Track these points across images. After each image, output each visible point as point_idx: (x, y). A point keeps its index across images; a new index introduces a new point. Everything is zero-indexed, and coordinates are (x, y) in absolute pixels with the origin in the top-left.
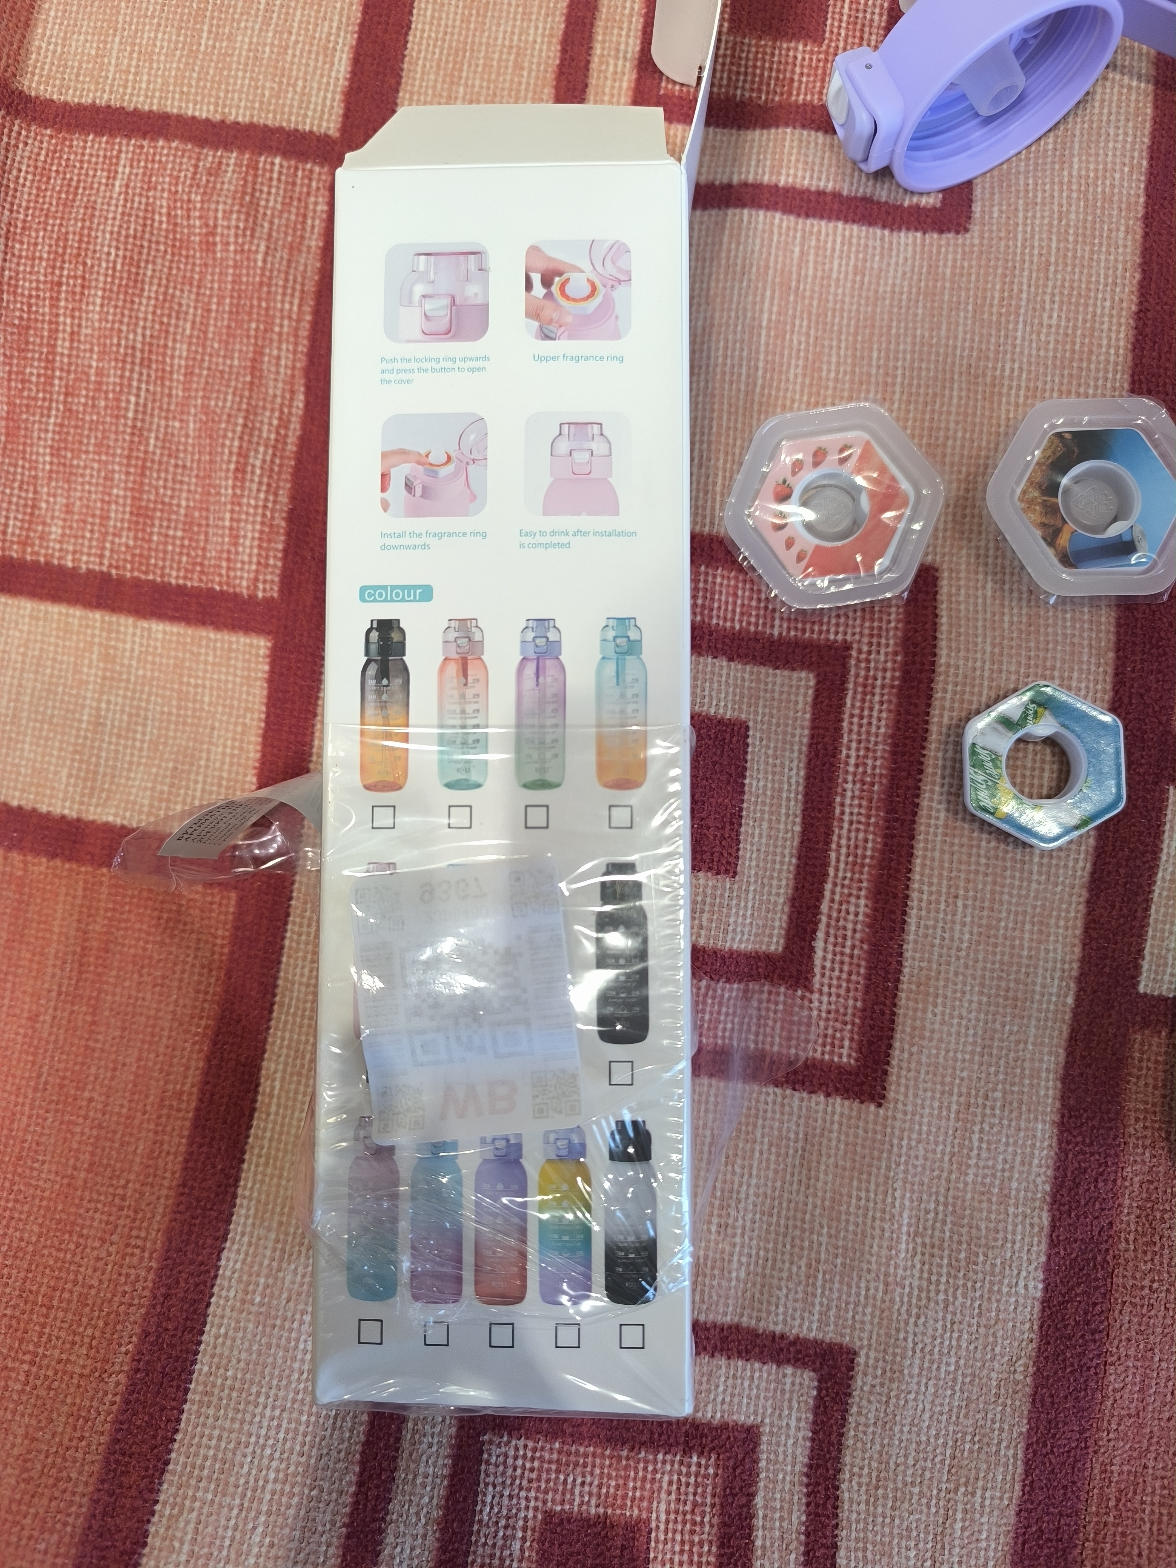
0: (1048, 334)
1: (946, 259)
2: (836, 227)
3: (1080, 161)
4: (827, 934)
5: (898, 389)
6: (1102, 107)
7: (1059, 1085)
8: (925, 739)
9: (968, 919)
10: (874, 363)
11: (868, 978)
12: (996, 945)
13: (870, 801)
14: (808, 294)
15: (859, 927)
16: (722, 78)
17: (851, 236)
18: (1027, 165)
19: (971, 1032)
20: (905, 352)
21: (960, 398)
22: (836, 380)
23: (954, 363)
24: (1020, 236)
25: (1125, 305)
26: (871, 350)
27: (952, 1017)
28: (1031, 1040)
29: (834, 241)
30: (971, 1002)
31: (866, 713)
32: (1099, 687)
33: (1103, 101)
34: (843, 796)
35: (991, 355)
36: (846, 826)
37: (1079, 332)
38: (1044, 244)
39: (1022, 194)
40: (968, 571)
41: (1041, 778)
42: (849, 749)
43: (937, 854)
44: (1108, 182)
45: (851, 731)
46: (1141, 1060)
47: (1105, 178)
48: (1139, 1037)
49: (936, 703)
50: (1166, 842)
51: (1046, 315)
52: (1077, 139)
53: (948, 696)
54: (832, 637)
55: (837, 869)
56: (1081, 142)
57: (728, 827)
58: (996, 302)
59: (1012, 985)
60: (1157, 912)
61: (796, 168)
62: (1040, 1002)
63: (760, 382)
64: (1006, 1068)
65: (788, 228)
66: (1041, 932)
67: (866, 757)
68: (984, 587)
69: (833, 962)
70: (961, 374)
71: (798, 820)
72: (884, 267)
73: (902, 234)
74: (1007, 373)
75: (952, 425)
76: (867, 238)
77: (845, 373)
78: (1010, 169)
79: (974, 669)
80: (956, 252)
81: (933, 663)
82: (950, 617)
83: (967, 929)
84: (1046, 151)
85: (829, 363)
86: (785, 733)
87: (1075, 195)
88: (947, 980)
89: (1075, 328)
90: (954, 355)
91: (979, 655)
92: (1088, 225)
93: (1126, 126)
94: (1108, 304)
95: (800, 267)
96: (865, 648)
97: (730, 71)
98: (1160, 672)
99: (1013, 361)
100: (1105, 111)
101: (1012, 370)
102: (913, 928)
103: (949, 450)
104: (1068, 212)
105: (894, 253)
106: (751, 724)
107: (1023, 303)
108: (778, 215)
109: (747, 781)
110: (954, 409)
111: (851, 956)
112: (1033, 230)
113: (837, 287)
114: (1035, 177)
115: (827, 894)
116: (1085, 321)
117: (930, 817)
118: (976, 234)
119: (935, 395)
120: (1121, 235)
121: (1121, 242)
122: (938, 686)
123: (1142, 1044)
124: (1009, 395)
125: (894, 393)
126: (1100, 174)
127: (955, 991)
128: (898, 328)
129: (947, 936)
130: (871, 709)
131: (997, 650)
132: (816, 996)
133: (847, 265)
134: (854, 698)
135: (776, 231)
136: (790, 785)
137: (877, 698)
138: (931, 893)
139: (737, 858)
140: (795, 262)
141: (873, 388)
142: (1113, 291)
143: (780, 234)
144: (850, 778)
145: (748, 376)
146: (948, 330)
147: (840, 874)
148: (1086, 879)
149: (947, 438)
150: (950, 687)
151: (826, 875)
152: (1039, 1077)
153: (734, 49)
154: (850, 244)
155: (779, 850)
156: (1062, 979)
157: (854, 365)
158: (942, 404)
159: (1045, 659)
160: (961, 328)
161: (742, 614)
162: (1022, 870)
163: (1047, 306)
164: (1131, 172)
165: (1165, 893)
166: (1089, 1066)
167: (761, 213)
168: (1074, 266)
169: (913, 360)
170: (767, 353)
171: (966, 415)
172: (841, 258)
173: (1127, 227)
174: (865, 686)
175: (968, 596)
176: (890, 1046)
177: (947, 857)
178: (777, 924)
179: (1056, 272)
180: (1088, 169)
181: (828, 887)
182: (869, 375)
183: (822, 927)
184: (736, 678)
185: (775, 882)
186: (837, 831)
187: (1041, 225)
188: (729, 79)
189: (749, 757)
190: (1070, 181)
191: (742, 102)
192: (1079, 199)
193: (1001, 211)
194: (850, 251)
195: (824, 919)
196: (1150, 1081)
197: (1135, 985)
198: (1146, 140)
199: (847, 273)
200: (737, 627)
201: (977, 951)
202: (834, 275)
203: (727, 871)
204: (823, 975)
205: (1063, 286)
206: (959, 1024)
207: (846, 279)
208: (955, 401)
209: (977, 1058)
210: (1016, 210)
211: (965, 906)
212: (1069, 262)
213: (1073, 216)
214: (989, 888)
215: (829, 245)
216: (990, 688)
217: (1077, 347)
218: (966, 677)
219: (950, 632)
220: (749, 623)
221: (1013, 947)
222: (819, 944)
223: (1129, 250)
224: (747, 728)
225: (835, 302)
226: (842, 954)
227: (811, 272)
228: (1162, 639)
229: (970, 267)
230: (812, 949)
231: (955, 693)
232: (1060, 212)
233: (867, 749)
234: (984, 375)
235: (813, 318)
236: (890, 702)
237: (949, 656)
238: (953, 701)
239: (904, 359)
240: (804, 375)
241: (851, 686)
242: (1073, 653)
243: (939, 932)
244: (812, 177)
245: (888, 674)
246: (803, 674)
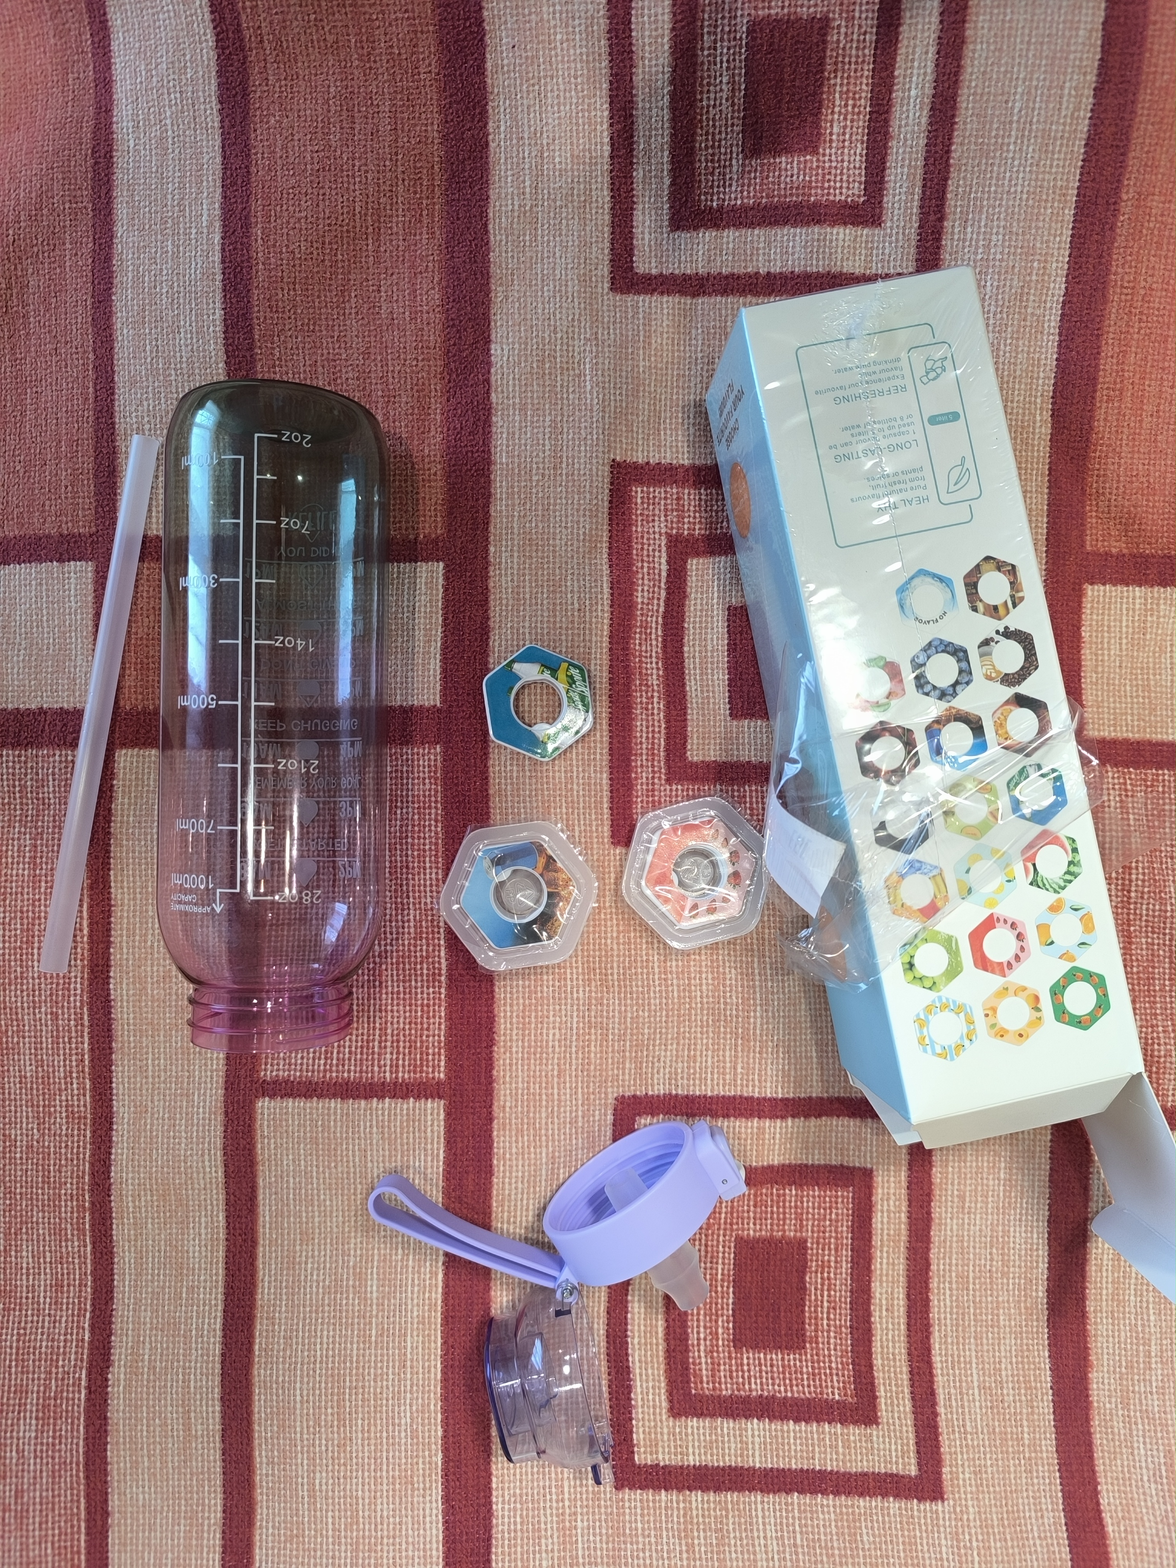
0: (554, 1022)
1: (630, 1074)
2: (712, 1091)
3: (541, 1159)
4: (660, 575)
5: (657, 970)
6: (528, 1204)
7: (492, 491)
8: (610, 719)
9: (569, 596)
10: (675, 988)
11: (630, 547)
12: (548, 580)
13: (640, 673)
14: (728, 1036)
15: (640, 582)
16: (808, 1202)
17: (700, 1086)
18: (576, 1155)
19: (558, 519)
20: (655, 998)
21: (612, 968)
22: (700, 972)
23: (619, 993)
24: (580, 1096)
25: (502, 1050)
26: (679, 996)
27: (572, 527)
28: (516, 519)
29: (712, 1080)
30: (561, 539)
31: (650, 735)
32: (497, 768)
33: (527, 1210)
34: (658, 675)
35: (594, 1001)
36: (654, 654)
37: (533, 1026)
38: (563, 1091)
39: (580, 1130)
40: (592, 843)
41: (530, 700)
42: (659, 708)
43: (594, 639)
44: (520, 1144)
45: (659, 721)
46: (436, 516)
47: (523, 1147)
48: (439, 532)
49: (606, 745)
50: (438, 668)
51: (557, 1037)
52: (544, 1178)
53: (598, 751)
54: (679, 787)
55: (657, 622)
56: (541, 1175)
57: (738, 642)
58: (593, 1044)
59: (534, 554)
60: (437, 618)
61: (746, 1133)
62: (513, 545)
63: (756, 965)
64: (531, 497)
65: (747, 1086)
66: (518, 593)
67: (647, 703)
68: (580, 832)
69: (654, 556)
70: (613, 986)
71: (686, 655)
72: (674, 1064)
73: (662, 1092)
74: (581, 989)
75: (615, 947)
76: (688, 1086)
77: (695, 978)
78: (588, 1153)
79: (584, 771)
80: (623, 1080)
81: (611, 773)
82: (602, 808)
83: (569, 589)
84: (564, 1167)
85: (707, 984)
86: (703, 715)
87: (543, 1132)
88: (578, 552)
89: (536, 1029)
90: (619, 999)
91: (581, 781)
92: (532, 1109)
93: (510, 1190)
94: (514, 1050)
95: (736, 1057)
96: (656, 781)
97: (802, 1208)
98: (456, 784)
99: (578, 999)
100: (525, 1202)
101: (578, 992)
102: (605, 585)
103: (615, 929)
104: (547, 1118)
105: (667, 1076)
106: (729, 718)
107: (574, 1044)
108: (756, 1095)
109: (727, 677)
110: (615, 959)
111: (642, 561)
112: (571, 1101)
113: (707, 1044)
114: (571, 1145)
115: (662, 604)
116: (529, 1035)
117: (601, 665)
118: (610, 1096)
119: (630, 968)
120: (508, 1104)
121: (508, 1098)
122: (606, 757)
123: (436, 527)
124: (577, 974)
125: (659, 967)
126: (526, 1150)
127: (572, 545)
128: (661, 1016)
129: (582, 582)
130: (647, 738)
131: (569, 786)
132: (663, 531)
133: (701, 1063)
134: (659, 745)
135: (757, 1083)
136: (695, 679)
137: (644, 746)
138: (596, 610)
139: (728, 620)
140: (740, 1060)
141: (674, 969)
142: (511, 1059)
143: (753, 1080)
144: (656, 688)
145: (765, 968)
146: (625, 1018)
147: (654, 619)
148: (491, 634)
149: (618, 937)
150: (598, 757)
151: (664, 618)
152: (507, 493)
153: (801, 1226)
154: (700, 1079)
155: (698, 631)
156: (500, 563)
157: (689, 985)
158: (624, 962)
159: (536, 784)
160: (617, 1020)
161: (745, 796)
162: (536, 634)
163: (557, 1043)
164: (504, 1154)
165: (434, 632)
166: (472, 507)
167: (769, 1095)
168: (540, 1076)
169: (648, 993)
170: (754, 986)
171: (606, 956)
172: (706, 1067)
173: (504, 1112)
174: (653, 754)
175: (591, 825)
176: (610, 502)
177: (587, 638)
178: (694, 578)
179: (553, 1070)
180: (535, 1153)
181: (662, 609)
182: (678, 978)
183: (664, 580)
184: (743, 750)
185: (699, 607)
186: (659, 650)
187: (565, 1106)
188: (802, 1202)
189: (727, 694)
190: (547, 1142)
191: (790, 1185)
192: (540, 1129)
193: (594, 1116)
194: (700, 1074)
195: (663, 585)
196: (428, 502)
197: (446, 566)
198: (495, 1180)
199: (701, 1056)
200: (747, 787)
201: (561, 574)
202: (710, 1053)
203: (736, 609)
204: (660, 546)
205: (547, 1059)
206: (567, 523)
207: (701, 1051)
208: (615, 965)
209: (552, 501)
210: (583, 1118)
211: (573, 604)
212: (544, 1079)
213: (544, 1115)
214: (558, 619)
215: (716, 1076)
216: (571, 760)
217: (533, 1014)
218: (589, 765)
219: (601, 797)
220: (739, 791)
221: (536, 581)
222: (664, 567)
223: (502, 1092)
224: (731, 715)
225: (707, 1032)
226: (649, 562)
227: (728, 1053)
228: (457, 808)
229: (613, 1070)
230: (668, 563)
231: (595, 753)
232: (552, 1117)
233: (647, 709)
234: (596, 986)
235: (722, 1018)
236: (636, 744)
237: (601, 779)
238: (595, 747)
239: (655, 992)
240: (724, 973)
241: (662, 754)
242: (518, 789)
243: (588, 585)
244: (734, 1128)
245: (639, 763)
246: (695, 758)
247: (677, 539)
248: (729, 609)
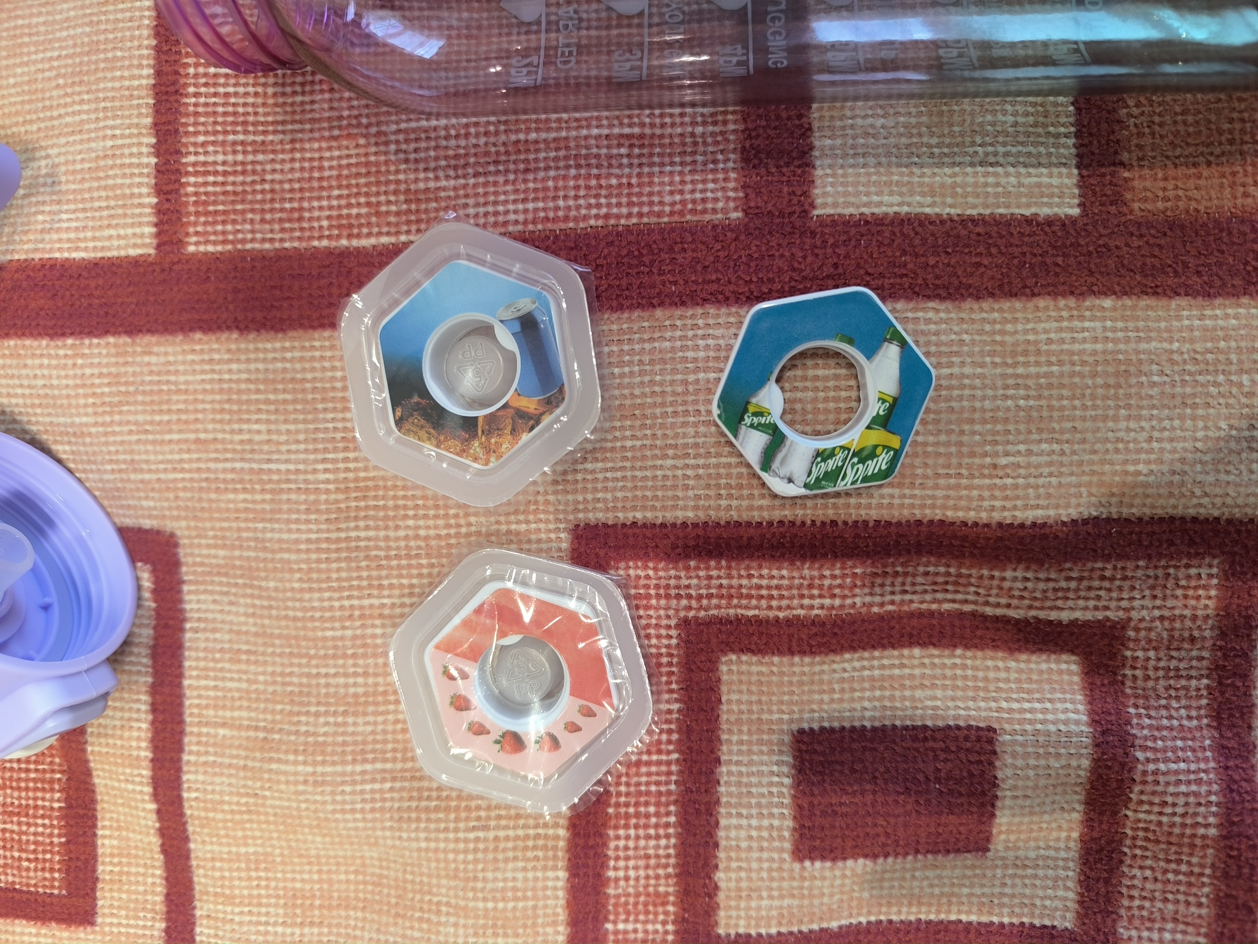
0: (278, 432)
1: (208, 556)
2: (190, 686)
3: (78, 415)
4: (1051, 608)
5: (366, 602)
6: (16, 396)
7: (1218, 301)
8: (792, 523)
9: (1022, 447)
10: (339, 633)
11: (1107, 558)
12: (1051, 408)
13: (876, 575)
14: (269, 717)
15: (1042, 575)
16: (44, 825)
17: (197, 668)
18: (92, 471)
19: (1167, 423)
20: (321, 600)
21: (367, 528)
22: (365, 674)
23: (328, 540)
24: (171, 476)
25: (233, 346)
26: (325, 639)
27: (1151, 451)
28: (1166, 345)
29: (207, 688)
30: (1128, 430)
31: (764, 592)
32: (701, 322)
33: (9, 395)
34: (871, 605)
35: (312, 497)
36: (908, 597)
37: (272, 397)
38: (176, 447)
39: (124, 476)
40: (575, 491)
41: (826, 379)
42: (812, 607)
43: (939, 493)
44: (97, 381)
45: (789, 607)
46: (1166, 199)
47: (92, 385)
48: (1136, 206)
49: (745, 516)
50: (884, 209)
51: (257, 438)
52: (54, 420)
53: (734, 503)
54: (674, 641)
55: (966, 601)
56: (57, 415)
57: (931, 744)
58: (248, 497)
59: (1100, 381)
60: (974, 207)
61: (130, 739)
62: (1115, 341)
63: (379, 766)
64: (1208, 372)
65: (199, 743)
66: (1025, 353)
67: (821, 587)
68: (593, 472)
69: (1087, 599)
70: (339, 530)
71: (906, 652)
72: (227, 627)
73: (188, 607)
74: (330, 476)
75: (402, 533)
76: (197, 649)
77: (355, 665)
78: (99, 489)
79: (698, 477)
80: (199, 546)
81: (695, 525)
82: (634, 508)
83: (1035, 448)
84: (73, 453)
85: (346, 686)
86: (801, 683)
87: (117, 418)
88: (1103, 462)
89: (267, 402)
90: (318, 540)
91: (679, 473)
92: (148, 399)
93: (33, 367)
94: (234, 366)
95: (240, 728)
96: (684, 602)
97: (35, 817)
98: (671, 249)
99: (315, 471)
100: (19, 391)
101: (326, 471)
102: (1040, 513)
103: (432, 532)
104: (136, 423)
105: (210, 616)
106: (795, 727)
107: (246, 466)
108: (185, 757)
109: (868, 724)
110: (382, 534)
111: (1081, 579)
112: (161, 462)
113: (256, 682)
114: (102, 463)
115: (999, 612)
116: (258, 391)
117: (891, 505)
118: (175, 524)
119: (367, 557)
120: (154, 359)
121: (162, 359)
122: (723, 516)
123: (1145, 200)
124: (356, 470)
125: (371, 606)
126: (90, 391)
127: (1117, 451)
128: (294, 609)
129: (1046, 471)
130: (759, 587)
131: (670, 452)
132: (1134, 614)
133: (230, 671)
134: (747, 607)
135: (203, 759)
136: (864, 668)
137: (744, 582)
138: (993, 497)
139: (969, 727)
140: (235, 733)
141: (369, 631)
142: (220, 362)
143: (207, 753)
144: (849, 601)
145: (373, 781)
146: (289, 551)
147: (971, 597)
148: (948, 304)
149: (417, 537)
150: (724, 503)
151: (973, 614)
152: (1215, 329)
153: (12, 814)
154: (206, 669)
155: (948, 672)
156: (1082, 318)
157: (345, 656)
158: (378, 548)
159: (674, 393)
160: (285, 536)
161: (659, 752)
162: (950, 388)
163: (246, 437)
164: (83, 356)
165: (949, 200)
166: (1185, 265)
167: (185, 777)
168: (196, 411)
169: (330, 589)
170: (344, 763)
171: (386, 518)
172: (223, 679)
173: (145, 353)
174: (731, 597)
175: (605, 490)
176: (1195, 519)
177: (942, 482)
178: (1044, 666)
179: (206, 431)
180: (86, 406)
181: (989, 611)
182: (355, 637)
183: (1042, 615)
184: (740, 752)
185: (992, 675)
186: (915, 606)
187: (156, 453)
188: (43, 817)
189: (836, 724)
190: (103, 424)
191: (66, 800)
192: (120, 412)
193: (147, 498)
194: (214, 669)
195: (1033, 613)
196: (1191, 183)
197: (1073, 221)
198: (44, 342)
199: (239, 671)
200: (675, 756)
201: (1062, 432)
202: (244, 685)
203: (991, 741)
204: (1107, 608)
205: (221, 421)
206: (1159, 440)
207: (246, 672)
208: (372, 533)
209: (1200, 412)
210: (142, 481)
211: (1007, 454)
212: (192, 417)
213: (141, 418)
214: (978, 427)
215: (212, 693)
216: (718, 455)
217: (289, 397)
218: (708, 486)
219: (654, 508)
220: (669, 742)
221: (1050, 386)
222: (1065, 616)
223: (170, 349)
224: (801, 732)
225: (274, 683)
226: (1077, 590)
227: (244, 714)
228: (630, 253)
229: (213, 529)
230: (1073, 623)
231: (730, 496)
232: (138, 432)
233: (810, 586)
234: (337, 501)
235: (296, 709)
236: (748, 568)
237: (685, 508)
238: (741, 498)
239: (330, 599)
240: (365, 714)
241: (732, 612)
242: (663, 361)
243: (1041, 481)
244: (138, 720)
245: (714, 573)
246: (724, 668)
247: (1115, 637)
248: (990, 729)
